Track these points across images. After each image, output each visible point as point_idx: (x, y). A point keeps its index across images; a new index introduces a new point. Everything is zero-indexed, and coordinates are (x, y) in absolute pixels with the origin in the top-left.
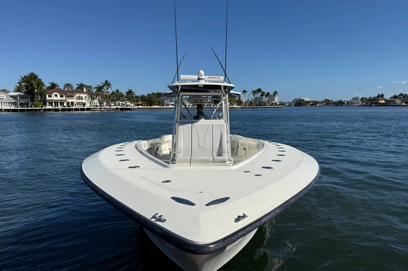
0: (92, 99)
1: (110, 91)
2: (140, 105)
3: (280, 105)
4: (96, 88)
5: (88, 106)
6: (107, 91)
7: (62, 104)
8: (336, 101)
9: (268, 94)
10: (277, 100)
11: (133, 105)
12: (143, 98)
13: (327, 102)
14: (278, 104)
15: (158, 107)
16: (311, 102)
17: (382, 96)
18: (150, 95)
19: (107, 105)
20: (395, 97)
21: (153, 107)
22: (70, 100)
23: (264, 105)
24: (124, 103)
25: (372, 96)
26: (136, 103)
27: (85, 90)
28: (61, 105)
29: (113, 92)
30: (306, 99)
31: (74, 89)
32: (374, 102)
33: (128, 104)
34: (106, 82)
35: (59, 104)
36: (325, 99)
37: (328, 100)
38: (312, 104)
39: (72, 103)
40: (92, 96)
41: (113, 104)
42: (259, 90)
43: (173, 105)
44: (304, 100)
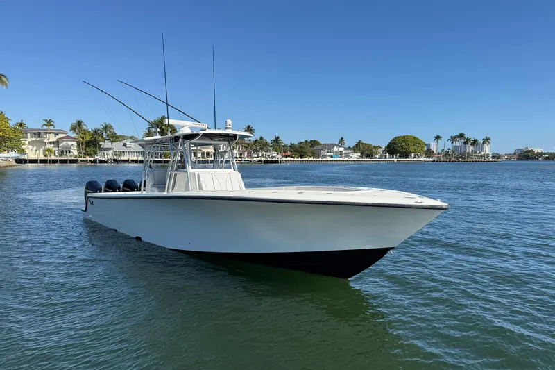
1: (253, 139)
2: (289, 156)
3: (493, 157)
9: (475, 141)
10: (487, 150)
11: (280, 156)
12: (292, 146)
14: (491, 156)
15: (312, 159)
16: (545, 154)
18: (301, 143)
19: (248, 156)
21: (305, 159)
23: (468, 158)
24: (268, 154)
26: (284, 155)
28: (194, 156)
29: (257, 140)
30: (538, 150)
33: (274, 155)
34: (249, 127)
38: (548, 158)
39: (208, 154)
41: (256, 156)
42: (461, 136)
43: (332, 157)
44: (532, 151)
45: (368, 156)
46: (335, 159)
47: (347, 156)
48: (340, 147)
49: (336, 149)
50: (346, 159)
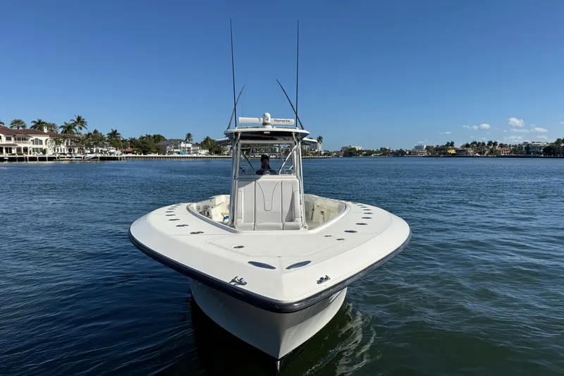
0: (56, 144)
1: (84, 132)
2: (130, 152)
3: (325, 154)
4: (62, 127)
5: (50, 153)
6: (80, 131)
7: (9, 150)
8: (395, 150)
10: (320, 148)
11: (119, 152)
12: (132, 141)
13: (384, 152)
14: (323, 153)
15: (157, 155)
16: (364, 151)
17: (452, 144)
18: (143, 138)
19: (79, 153)
20: (467, 146)
21: (149, 155)
22: (22, 145)
23: (305, 155)
24: (105, 149)
25: (440, 145)
26: (123, 150)
27: (46, 130)
28: (7, 152)
29: (89, 134)
30: (358, 148)
31: (28, 127)
32: (443, 151)
33: (112, 151)
34: (79, 119)
35: (4, 150)
36: (381, 148)
37: (386, 149)
38: (366, 155)
39: (26, 150)
40: (57, 140)
41: (89, 152)
43: (179, 153)
44: (354, 149)
45: (217, 153)
46: (183, 156)
47: (195, 153)
48: (187, 143)
49: (183, 145)
50: (195, 155)
